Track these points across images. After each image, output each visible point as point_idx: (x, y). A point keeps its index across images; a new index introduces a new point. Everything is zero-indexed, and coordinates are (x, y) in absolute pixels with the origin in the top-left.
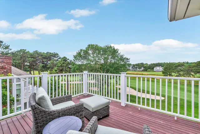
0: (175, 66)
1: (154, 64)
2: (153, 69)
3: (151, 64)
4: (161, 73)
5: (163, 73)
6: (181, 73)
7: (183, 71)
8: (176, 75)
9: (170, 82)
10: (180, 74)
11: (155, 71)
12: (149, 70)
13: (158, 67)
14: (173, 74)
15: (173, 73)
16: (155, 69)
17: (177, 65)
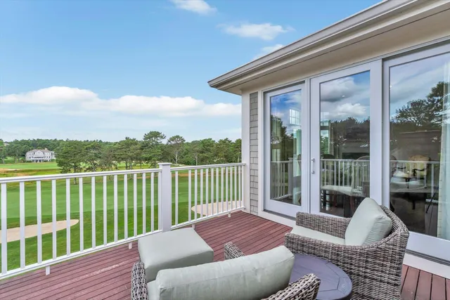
0: (87, 149)
1: (24, 142)
2: (24, 156)
3: (16, 142)
4: (55, 165)
5: (60, 164)
6: (97, 162)
7: (100, 157)
8: (87, 167)
9: (75, 183)
10: (95, 164)
11: (30, 162)
12: (9, 158)
13: (39, 151)
14: (82, 165)
15: (81, 163)
16: (29, 155)
17: (90, 146)
